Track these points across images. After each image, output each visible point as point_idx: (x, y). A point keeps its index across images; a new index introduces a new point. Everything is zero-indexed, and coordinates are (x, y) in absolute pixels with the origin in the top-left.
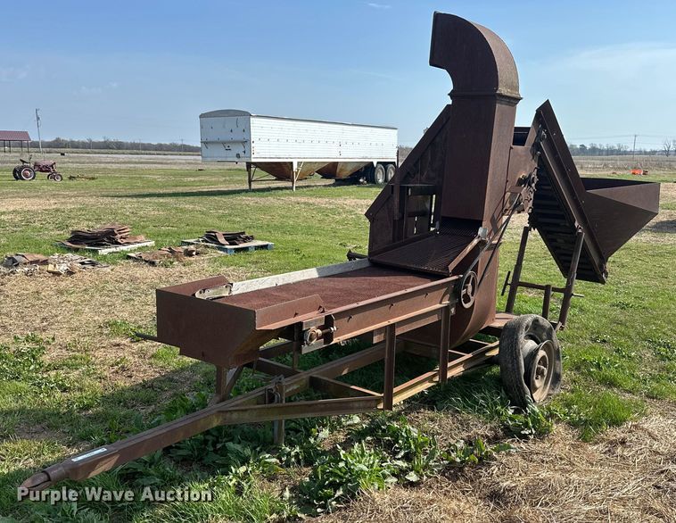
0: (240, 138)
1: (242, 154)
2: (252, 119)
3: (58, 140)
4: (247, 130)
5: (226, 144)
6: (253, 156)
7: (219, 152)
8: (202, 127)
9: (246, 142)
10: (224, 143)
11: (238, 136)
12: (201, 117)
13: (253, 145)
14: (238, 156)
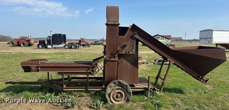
0: (210, 37)
1: (210, 41)
2: (213, 31)
3: (194, 39)
4: (212, 35)
5: (206, 39)
6: (213, 42)
7: (204, 41)
8: (200, 34)
9: (211, 38)
10: (205, 38)
11: (209, 36)
12: (200, 32)
13: (213, 39)
14: (209, 42)
